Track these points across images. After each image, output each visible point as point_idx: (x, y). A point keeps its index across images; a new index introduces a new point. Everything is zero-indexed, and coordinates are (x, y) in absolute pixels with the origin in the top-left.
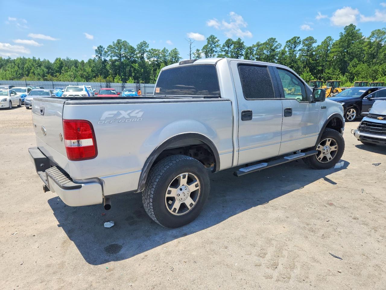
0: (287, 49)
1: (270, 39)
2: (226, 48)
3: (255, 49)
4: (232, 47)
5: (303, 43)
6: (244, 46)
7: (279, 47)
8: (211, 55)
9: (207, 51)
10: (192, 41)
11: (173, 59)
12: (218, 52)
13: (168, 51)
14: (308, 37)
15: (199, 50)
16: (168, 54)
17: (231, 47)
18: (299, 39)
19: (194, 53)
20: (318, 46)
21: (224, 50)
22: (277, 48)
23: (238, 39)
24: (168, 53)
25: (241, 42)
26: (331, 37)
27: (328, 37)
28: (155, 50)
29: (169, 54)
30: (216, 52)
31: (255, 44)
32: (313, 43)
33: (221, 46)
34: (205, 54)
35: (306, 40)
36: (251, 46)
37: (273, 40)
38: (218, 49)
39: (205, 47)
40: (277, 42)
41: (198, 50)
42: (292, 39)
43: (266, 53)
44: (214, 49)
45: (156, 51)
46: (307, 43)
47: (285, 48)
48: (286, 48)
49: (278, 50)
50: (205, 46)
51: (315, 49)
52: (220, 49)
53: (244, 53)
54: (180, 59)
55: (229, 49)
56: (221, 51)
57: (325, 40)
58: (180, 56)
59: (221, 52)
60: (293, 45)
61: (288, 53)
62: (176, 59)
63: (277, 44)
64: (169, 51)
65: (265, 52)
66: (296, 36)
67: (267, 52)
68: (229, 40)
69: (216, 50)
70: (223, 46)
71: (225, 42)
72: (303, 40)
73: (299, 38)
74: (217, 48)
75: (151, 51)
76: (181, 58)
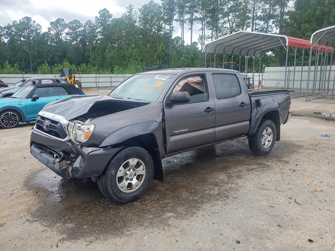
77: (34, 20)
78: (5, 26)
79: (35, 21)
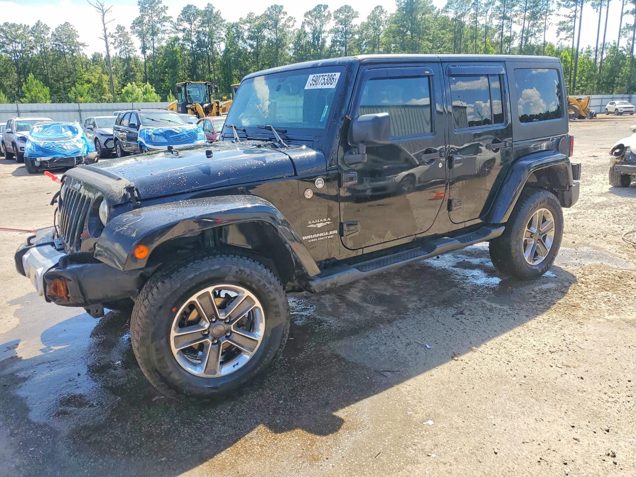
0: (308, 29)
1: (272, 7)
2: (186, 25)
3: (246, 27)
4: (197, 22)
5: (336, 18)
6: (223, 21)
7: (291, 24)
8: (153, 39)
9: (143, 30)
10: (106, 8)
11: (65, 47)
12: (167, 32)
13: (48, 29)
14: (343, 7)
15: (124, 28)
16: (50, 36)
17: (195, 22)
18: (327, 10)
19: (114, 35)
20: (363, 24)
21: (181, 28)
22: (289, 27)
23: (206, 6)
24: (50, 33)
25: (215, 11)
26: (381, 7)
27: (377, 7)
28: (14, 25)
29: (53, 34)
30: (164, 32)
31: (245, 17)
32: (353, 18)
33: (175, 20)
34: (138, 38)
35: (340, 11)
36: (238, 21)
37: (277, 9)
38: (168, 26)
39: (139, 22)
40: (285, 13)
41: (120, 28)
42: (315, 10)
43: (269, 36)
44: (159, 25)
45: (19, 29)
46: (342, 17)
47: (303, 27)
48: (306, 26)
49: (291, 30)
50: (137, 19)
51: (357, 29)
52: (172, 26)
53: (223, 36)
54: (81, 47)
55: (193, 26)
56: (174, 30)
57: (373, 12)
58: (79, 40)
59: (175, 33)
60: (318, 22)
61: (311, 36)
62: (73, 47)
63: (286, 17)
64: (52, 30)
65: (266, 32)
66: (320, 3)
67: (270, 34)
68: (189, 7)
69: (163, 28)
70: (179, 20)
71: (181, 12)
72: (335, 12)
73: (326, 7)
74: (164, 24)
75: (4, 29)
76: (83, 45)
77: (285, 11)
78: (234, 23)
79: (286, 13)
